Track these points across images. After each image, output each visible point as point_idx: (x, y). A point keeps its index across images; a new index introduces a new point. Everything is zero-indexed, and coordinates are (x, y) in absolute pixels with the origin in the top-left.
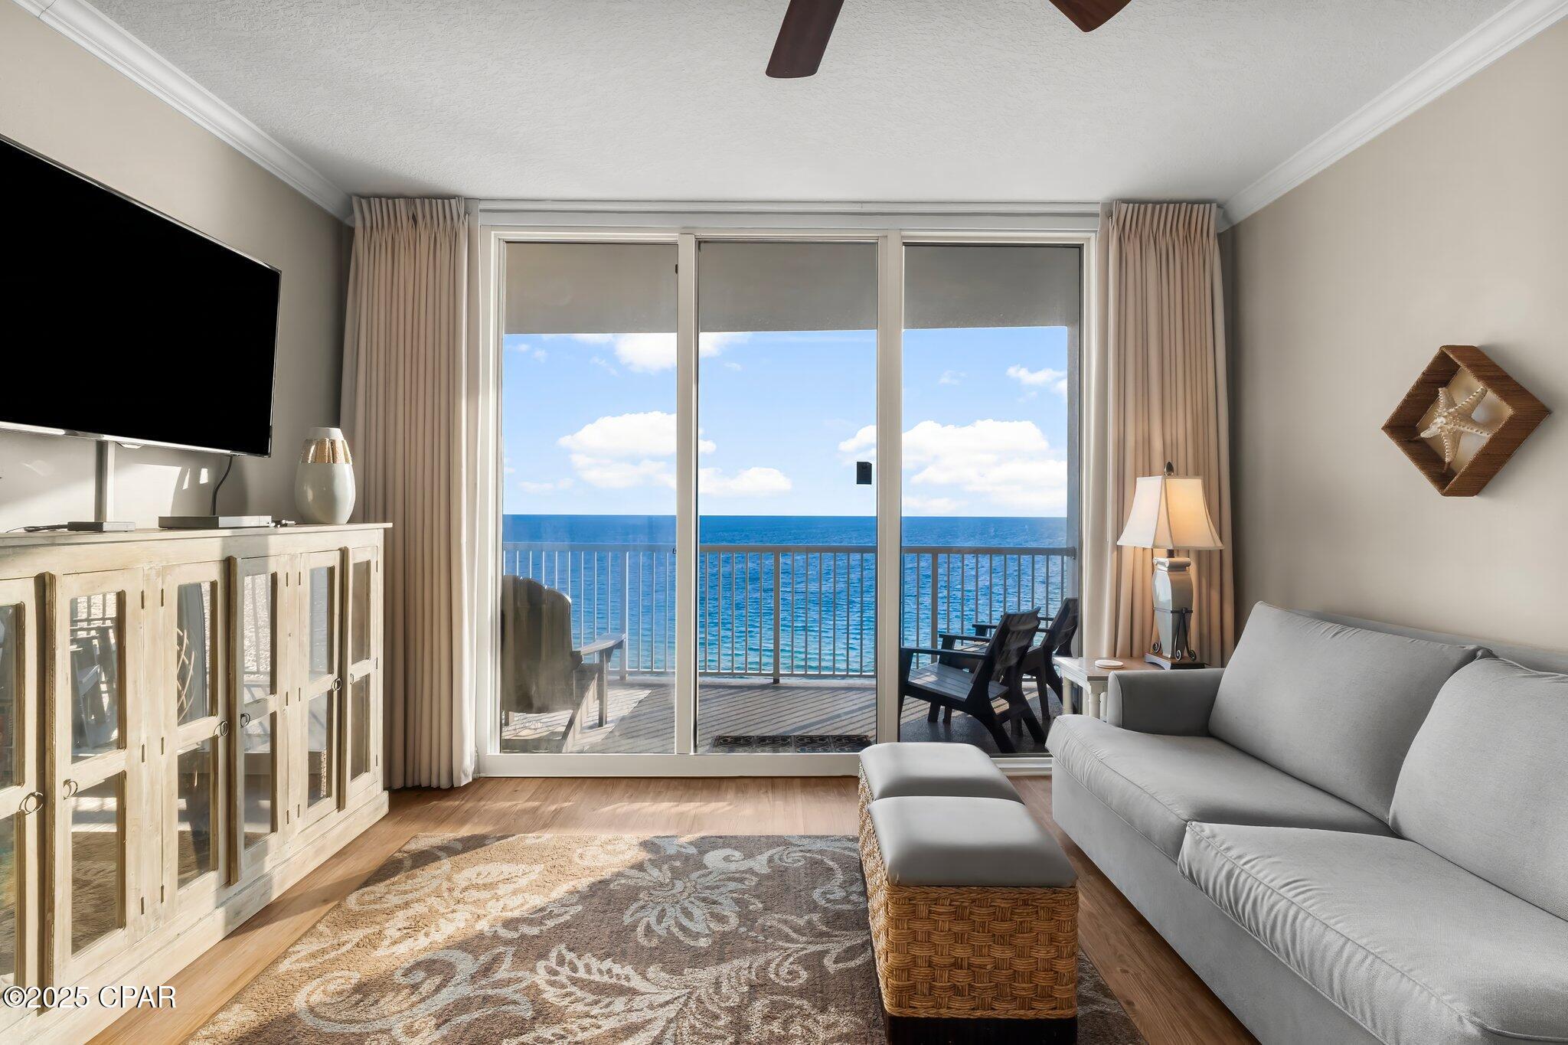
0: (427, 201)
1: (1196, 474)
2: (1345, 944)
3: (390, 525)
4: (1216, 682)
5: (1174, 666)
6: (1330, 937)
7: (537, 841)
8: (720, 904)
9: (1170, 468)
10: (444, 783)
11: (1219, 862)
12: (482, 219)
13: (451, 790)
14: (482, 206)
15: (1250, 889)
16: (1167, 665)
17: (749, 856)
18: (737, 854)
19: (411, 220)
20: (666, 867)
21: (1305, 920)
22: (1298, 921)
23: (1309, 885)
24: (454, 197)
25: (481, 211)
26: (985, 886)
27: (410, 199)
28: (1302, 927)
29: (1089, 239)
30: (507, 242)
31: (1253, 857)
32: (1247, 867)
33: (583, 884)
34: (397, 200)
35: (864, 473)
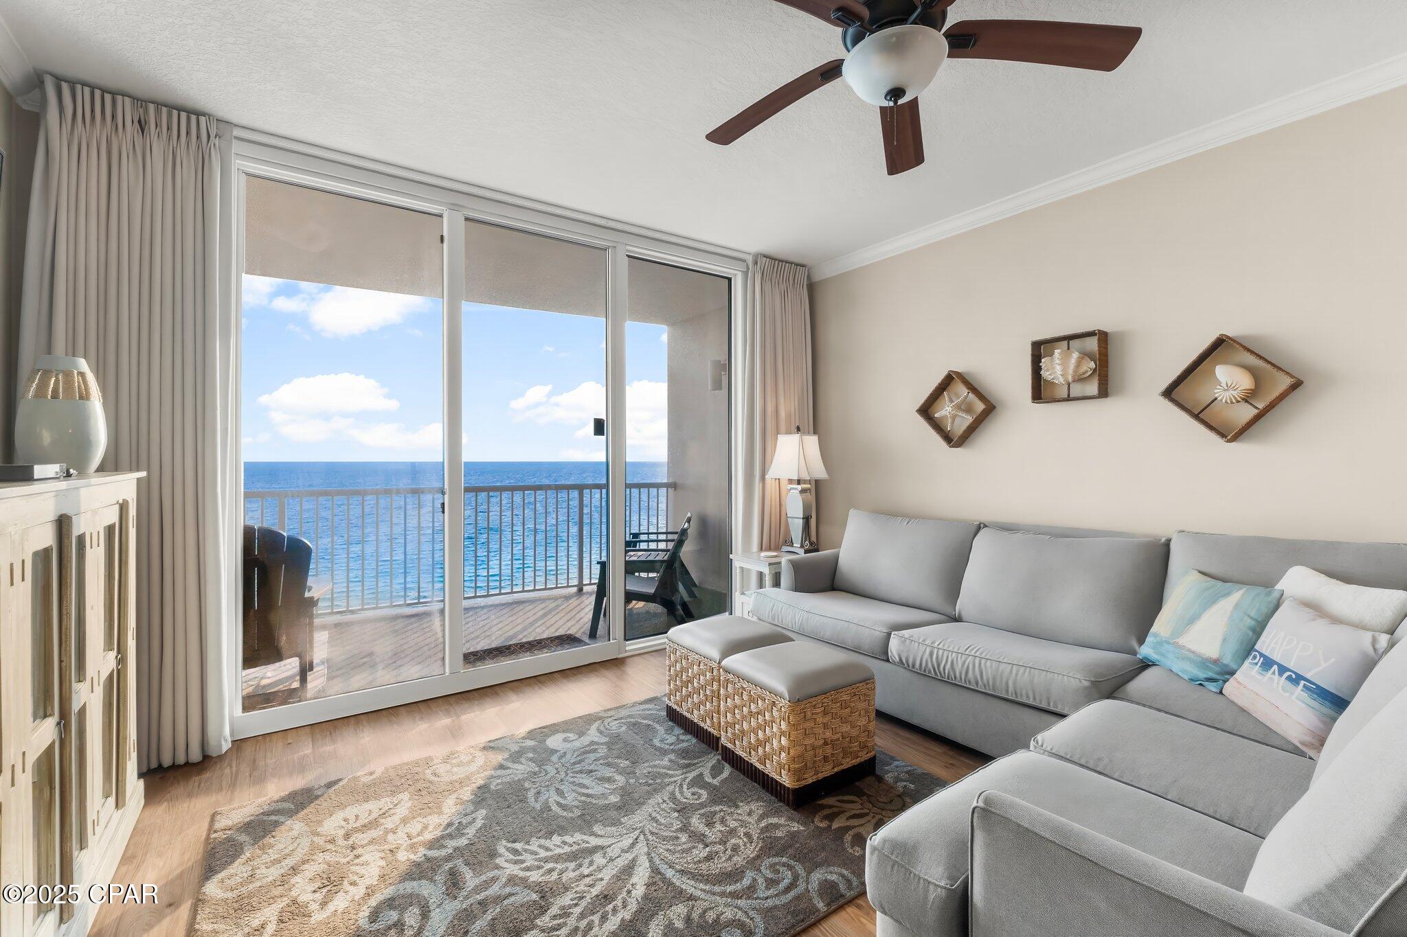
0: (164, 110)
1: (815, 433)
2: (1012, 667)
3: (143, 474)
4: (836, 559)
5: (806, 552)
6: (1003, 666)
7: (372, 777)
8: (595, 771)
9: (798, 429)
10: (195, 756)
11: (922, 648)
12: (236, 147)
13: (207, 761)
14: (237, 132)
15: (948, 657)
16: (801, 551)
17: (581, 734)
18: (571, 736)
19: (136, 123)
20: (523, 760)
21: (986, 663)
22: (982, 665)
23: (975, 648)
24: (204, 114)
25: (236, 138)
26: (837, 689)
27: (140, 102)
28: (985, 666)
29: (736, 275)
30: (247, 174)
31: (939, 641)
32: (940, 646)
33: (467, 794)
34: (119, 98)
35: (599, 427)
